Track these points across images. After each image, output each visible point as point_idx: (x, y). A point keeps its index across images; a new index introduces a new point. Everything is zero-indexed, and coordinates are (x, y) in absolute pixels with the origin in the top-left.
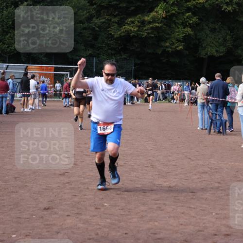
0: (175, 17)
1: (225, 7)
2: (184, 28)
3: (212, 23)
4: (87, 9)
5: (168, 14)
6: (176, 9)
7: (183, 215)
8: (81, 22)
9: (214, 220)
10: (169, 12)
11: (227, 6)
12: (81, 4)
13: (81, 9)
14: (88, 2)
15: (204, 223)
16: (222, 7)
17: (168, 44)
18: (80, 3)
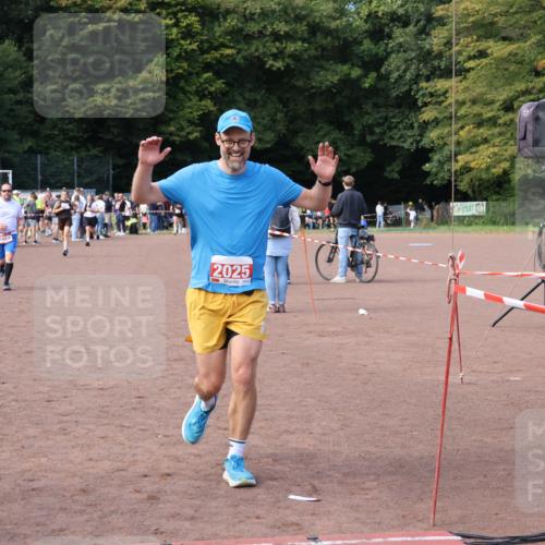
0: (183, 81)
1: (270, 62)
2: (200, 100)
3: (250, 91)
4: (21, 68)
5: (171, 75)
6: (185, 65)
7: (101, 441)
8: (12, 91)
9: (155, 448)
10: (172, 71)
11: (274, 60)
12: (11, 57)
13: (11, 67)
14: (25, 55)
15: (134, 455)
16: (265, 63)
17: (172, 129)
18: (8, 57)
